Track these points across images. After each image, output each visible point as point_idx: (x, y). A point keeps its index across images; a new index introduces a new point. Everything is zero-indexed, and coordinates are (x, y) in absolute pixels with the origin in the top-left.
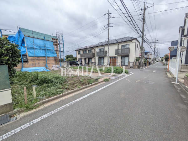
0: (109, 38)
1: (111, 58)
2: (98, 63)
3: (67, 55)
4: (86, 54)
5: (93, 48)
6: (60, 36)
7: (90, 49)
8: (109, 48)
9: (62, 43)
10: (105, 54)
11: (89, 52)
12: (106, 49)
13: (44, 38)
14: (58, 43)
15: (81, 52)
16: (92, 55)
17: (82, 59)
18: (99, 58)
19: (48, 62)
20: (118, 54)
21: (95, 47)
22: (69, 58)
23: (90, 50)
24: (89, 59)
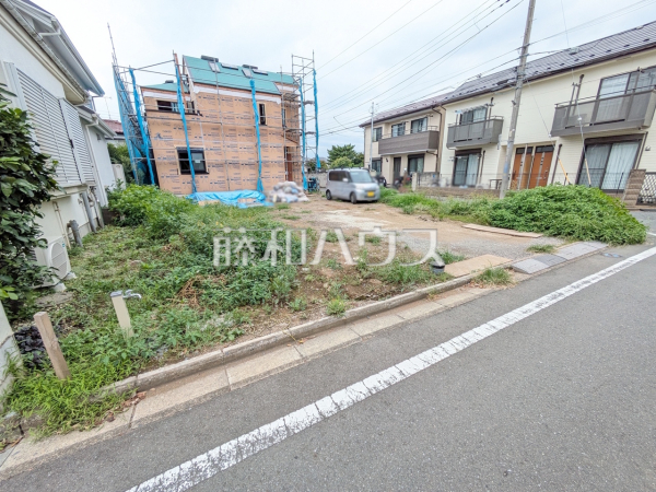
0: (525, 48)
1: (519, 151)
2: (450, 178)
3: (334, 148)
4: (401, 139)
5: (434, 108)
6: (306, 71)
7: (417, 115)
8: (516, 104)
9: (313, 99)
10: (488, 137)
11: (415, 129)
12: (501, 107)
13: (252, 83)
14: (299, 98)
15: (386, 132)
16: (427, 142)
17: (384, 160)
18: (458, 153)
19: (263, 174)
20: (569, 132)
21: (443, 104)
22: (341, 159)
23: (420, 122)
24: (415, 158)
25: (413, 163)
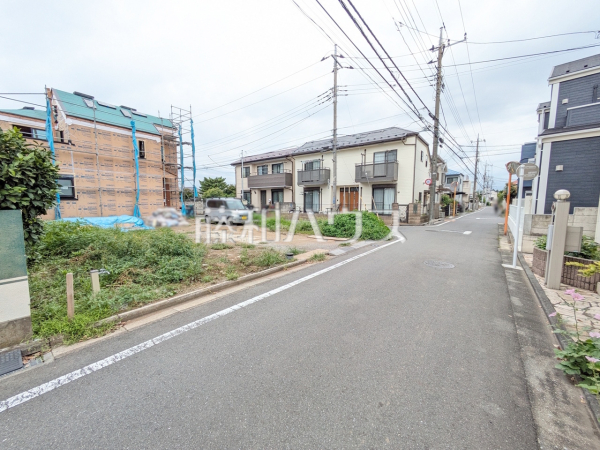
0: (335, 130)
1: (342, 190)
2: (302, 206)
3: (206, 179)
4: (264, 177)
5: (288, 157)
6: (183, 119)
7: (277, 161)
8: (334, 161)
9: (190, 141)
10: (322, 180)
11: (275, 171)
12: (327, 162)
13: (132, 123)
14: (178, 140)
15: (253, 171)
16: (284, 180)
17: (253, 192)
18: (307, 189)
19: (140, 201)
20: (364, 180)
21: (293, 155)
22: (213, 189)
23: (279, 165)
24: (276, 192)
25: (275, 195)
